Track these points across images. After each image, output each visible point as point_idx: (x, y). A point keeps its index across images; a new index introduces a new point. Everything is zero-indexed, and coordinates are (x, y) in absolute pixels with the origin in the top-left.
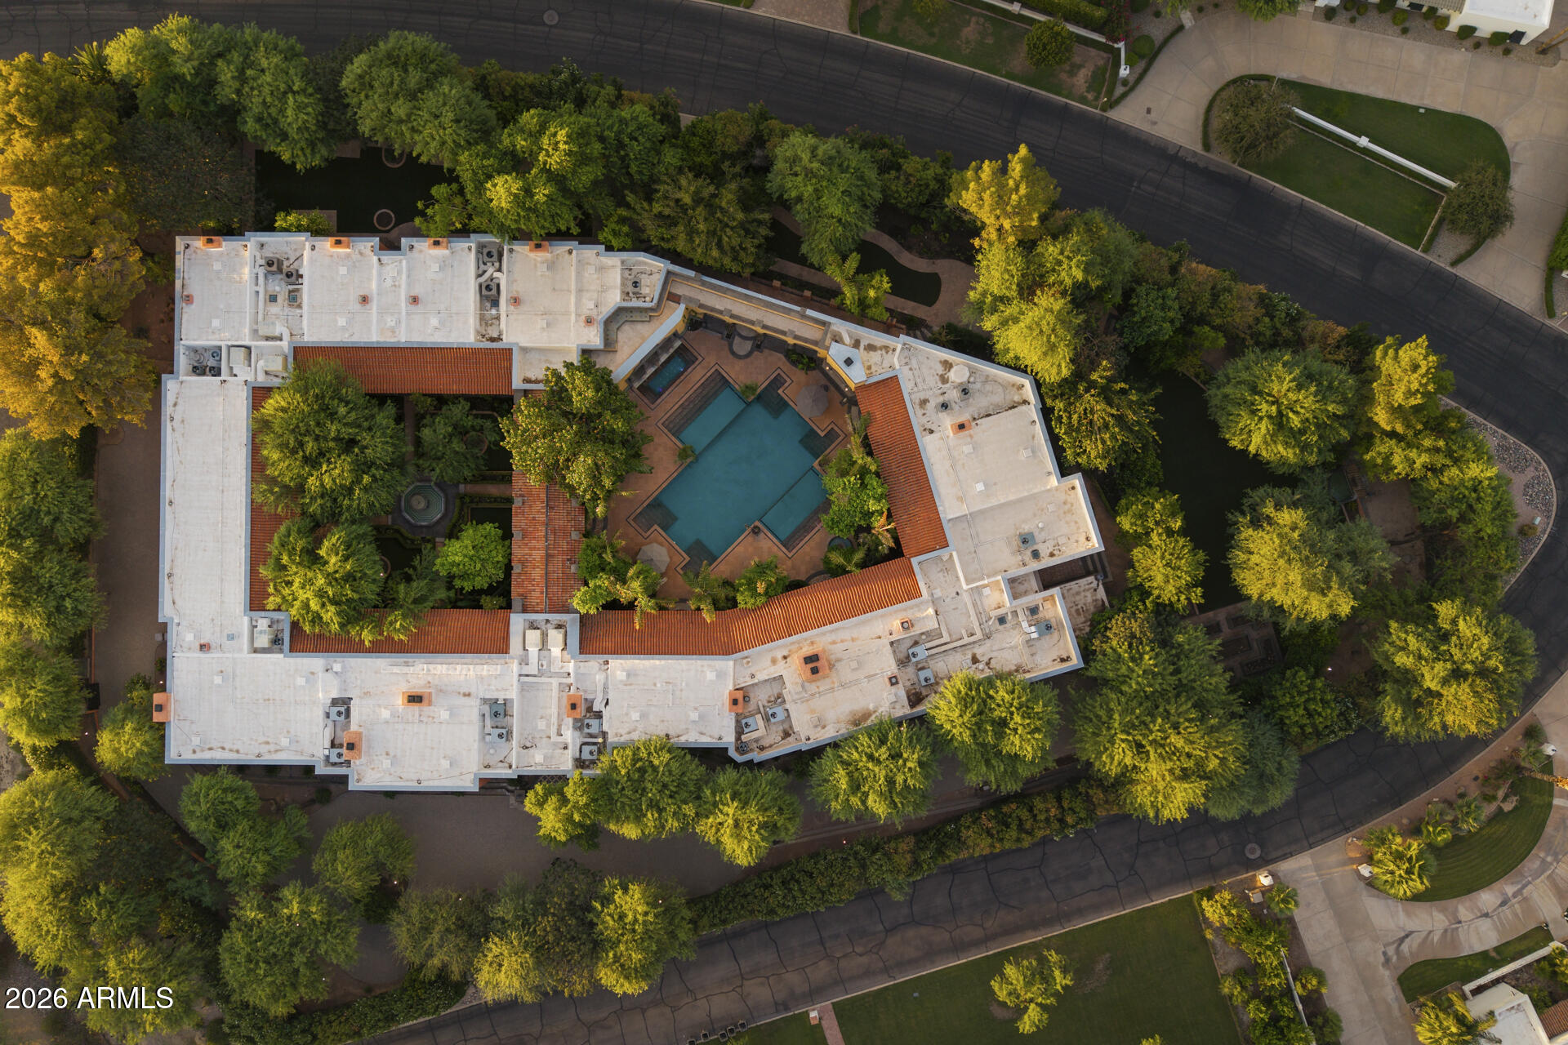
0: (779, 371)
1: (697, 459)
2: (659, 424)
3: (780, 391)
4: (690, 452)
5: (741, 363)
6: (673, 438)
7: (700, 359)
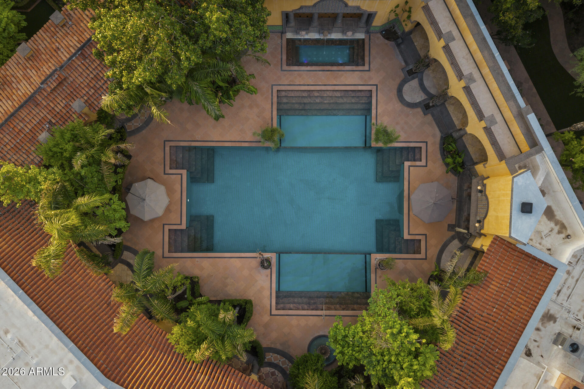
0: (423, 145)
1: (278, 149)
2: (275, 89)
3: (407, 164)
4: (276, 138)
5: (398, 106)
6: (275, 112)
7: (366, 67)
